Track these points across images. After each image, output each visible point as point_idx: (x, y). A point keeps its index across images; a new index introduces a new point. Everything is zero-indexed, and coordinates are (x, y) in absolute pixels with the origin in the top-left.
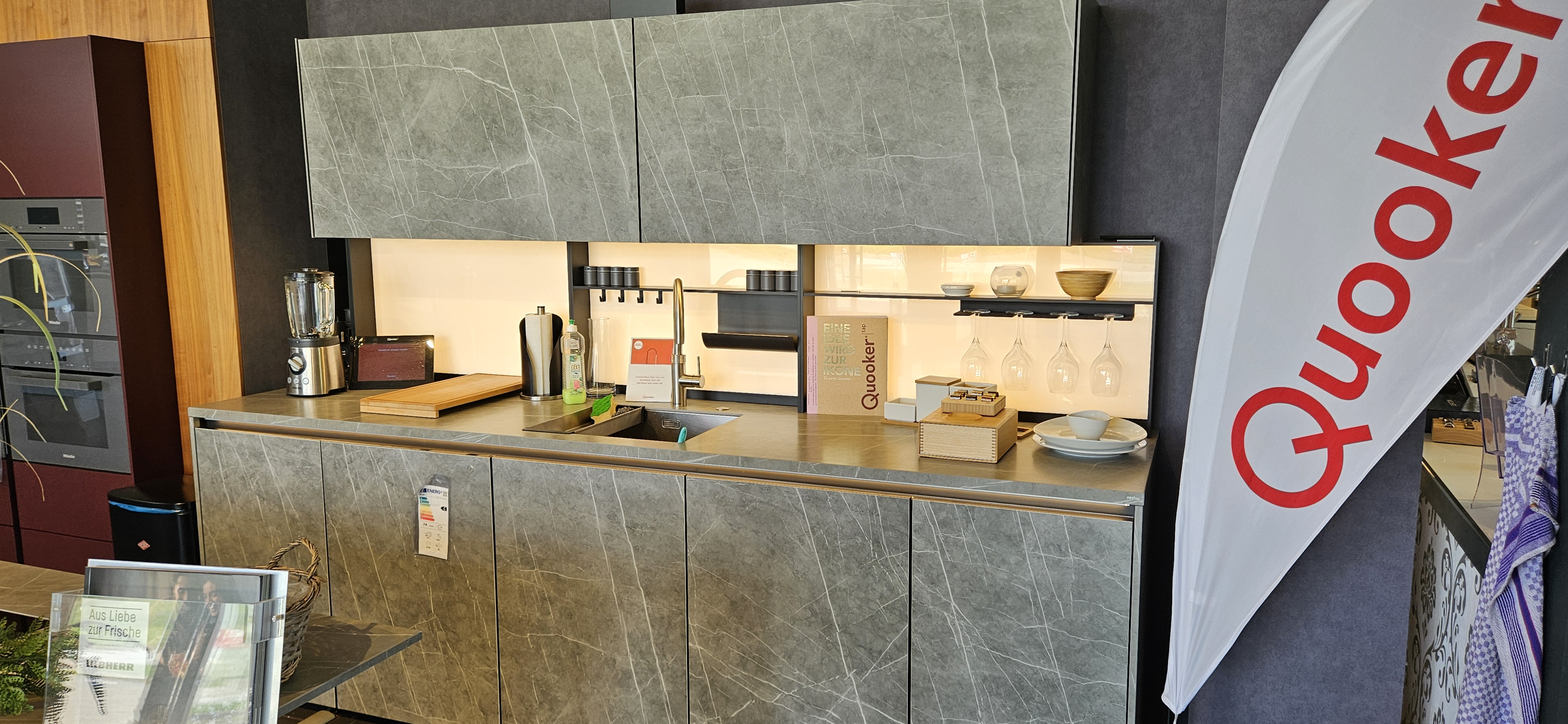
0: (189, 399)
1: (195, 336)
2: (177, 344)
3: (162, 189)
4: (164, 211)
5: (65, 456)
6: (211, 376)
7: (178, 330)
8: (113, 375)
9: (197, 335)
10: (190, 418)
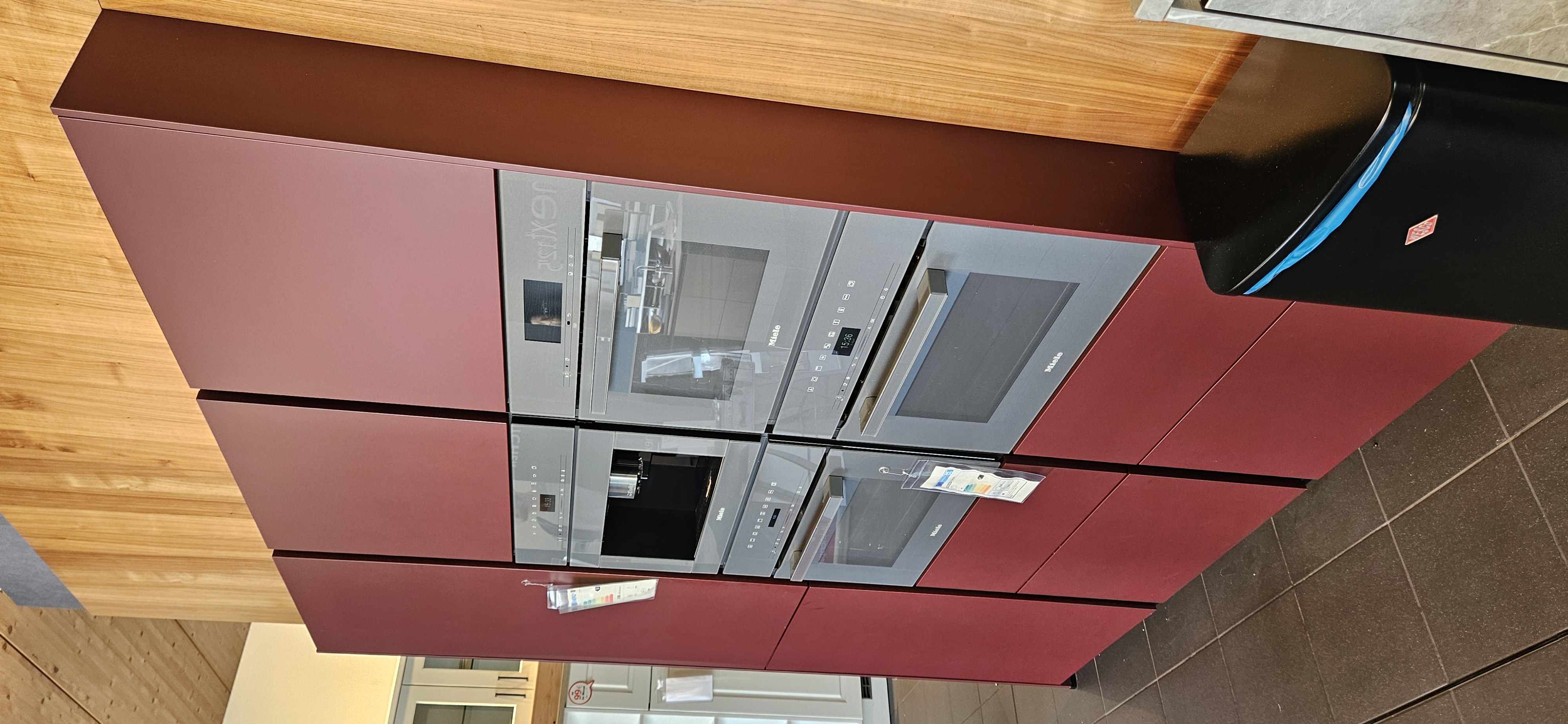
0: (1007, 100)
1: (865, 49)
2: (872, 104)
3: (490, 50)
4: (544, 57)
5: (1049, 369)
6: (975, 27)
7: (838, 93)
8: (922, 242)
9: (864, 43)
10: (1170, 17)
